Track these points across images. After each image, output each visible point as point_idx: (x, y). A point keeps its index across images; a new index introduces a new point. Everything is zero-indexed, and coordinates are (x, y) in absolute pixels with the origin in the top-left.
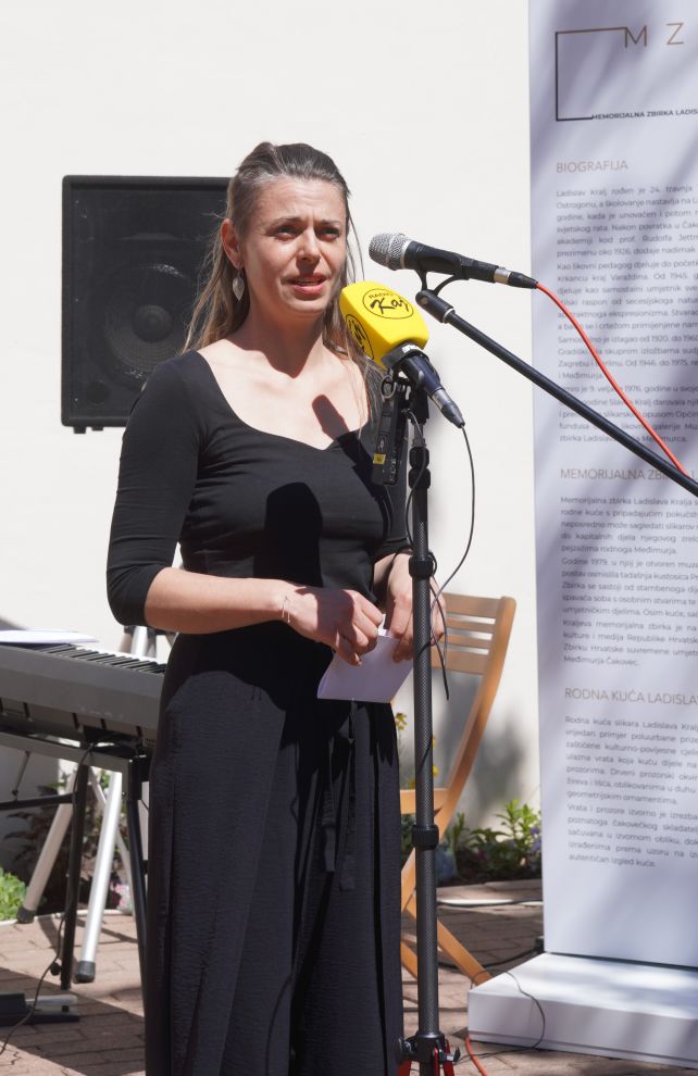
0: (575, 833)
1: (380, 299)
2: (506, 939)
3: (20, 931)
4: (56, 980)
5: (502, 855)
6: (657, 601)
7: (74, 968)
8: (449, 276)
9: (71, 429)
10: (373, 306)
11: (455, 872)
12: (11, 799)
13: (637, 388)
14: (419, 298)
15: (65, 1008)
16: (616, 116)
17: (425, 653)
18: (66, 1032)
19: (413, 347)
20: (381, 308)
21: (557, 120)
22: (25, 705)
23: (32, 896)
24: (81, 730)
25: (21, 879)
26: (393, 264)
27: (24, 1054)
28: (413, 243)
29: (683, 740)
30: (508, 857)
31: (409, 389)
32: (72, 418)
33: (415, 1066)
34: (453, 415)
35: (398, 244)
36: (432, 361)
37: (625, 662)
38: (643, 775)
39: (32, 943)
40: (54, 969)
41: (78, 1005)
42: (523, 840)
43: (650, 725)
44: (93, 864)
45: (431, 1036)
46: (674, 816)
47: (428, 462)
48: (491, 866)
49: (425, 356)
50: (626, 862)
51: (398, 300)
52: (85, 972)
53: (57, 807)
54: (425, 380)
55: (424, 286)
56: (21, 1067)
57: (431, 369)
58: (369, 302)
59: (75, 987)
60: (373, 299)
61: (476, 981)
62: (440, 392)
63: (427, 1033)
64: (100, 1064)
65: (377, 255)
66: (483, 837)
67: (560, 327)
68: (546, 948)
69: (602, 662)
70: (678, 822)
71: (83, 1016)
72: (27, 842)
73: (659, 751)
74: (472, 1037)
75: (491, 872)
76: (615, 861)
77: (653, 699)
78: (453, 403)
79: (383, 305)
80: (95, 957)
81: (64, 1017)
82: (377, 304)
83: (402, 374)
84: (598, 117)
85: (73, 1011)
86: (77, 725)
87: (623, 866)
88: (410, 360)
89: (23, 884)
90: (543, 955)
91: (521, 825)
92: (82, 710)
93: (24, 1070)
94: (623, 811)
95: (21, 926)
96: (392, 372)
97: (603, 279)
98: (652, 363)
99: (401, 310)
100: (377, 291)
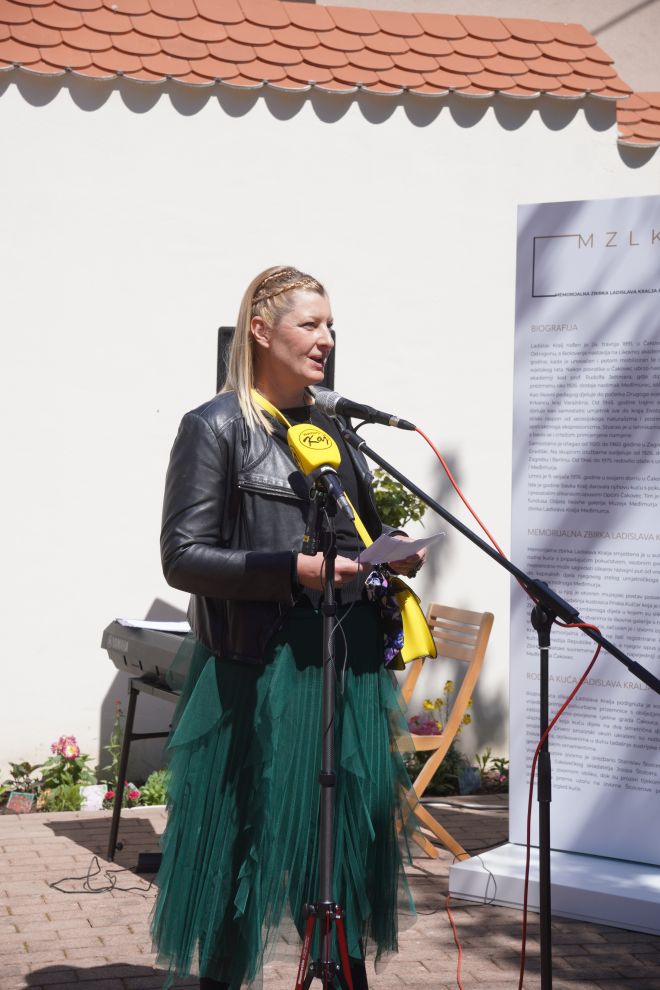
1: (310, 436)
8: (364, 421)
10: (305, 441)
11: (479, 786)
13: (579, 477)
17: (329, 663)
19: (328, 468)
20: (310, 442)
21: (534, 297)
28: (342, 398)
29: (601, 709)
35: (332, 399)
37: (565, 657)
38: (575, 731)
43: (580, 699)
45: (327, 903)
46: (594, 758)
50: (562, 787)
51: (322, 438)
54: (334, 488)
55: (347, 427)
58: (304, 437)
60: (306, 436)
61: (458, 858)
62: (342, 498)
68: (510, 840)
69: (551, 656)
70: (596, 763)
73: (585, 716)
74: (452, 895)
76: (556, 786)
79: (312, 440)
82: (308, 439)
88: (325, 476)
90: (506, 846)
94: (561, 754)
97: (559, 404)
99: (323, 444)
100: (309, 431)
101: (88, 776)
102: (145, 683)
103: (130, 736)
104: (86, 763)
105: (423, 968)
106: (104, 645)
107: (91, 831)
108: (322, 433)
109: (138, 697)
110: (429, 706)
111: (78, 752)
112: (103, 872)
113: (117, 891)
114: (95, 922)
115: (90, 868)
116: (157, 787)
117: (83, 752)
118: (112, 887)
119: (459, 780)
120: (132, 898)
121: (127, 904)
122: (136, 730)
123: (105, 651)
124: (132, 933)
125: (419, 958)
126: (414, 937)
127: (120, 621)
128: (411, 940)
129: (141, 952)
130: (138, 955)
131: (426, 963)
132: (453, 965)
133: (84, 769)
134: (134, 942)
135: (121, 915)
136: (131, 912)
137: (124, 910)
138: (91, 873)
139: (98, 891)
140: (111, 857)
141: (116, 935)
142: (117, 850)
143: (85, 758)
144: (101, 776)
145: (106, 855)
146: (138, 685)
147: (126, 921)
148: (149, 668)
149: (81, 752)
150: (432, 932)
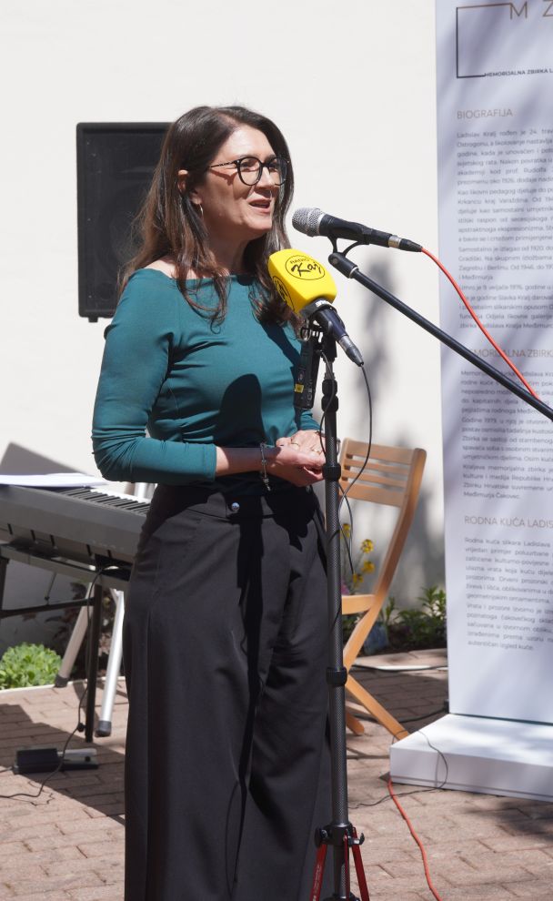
0: (472, 625)
1: (298, 264)
2: (422, 698)
3: (56, 693)
4: (82, 735)
5: (422, 630)
6: (535, 450)
7: (95, 725)
8: (354, 242)
9: (86, 319)
10: (293, 270)
11: (387, 642)
12: (44, 603)
13: (519, 287)
14: (331, 259)
15: (88, 759)
16: (504, 74)
17: (335, 538)
18: (89, 776)
19: (324, 302)
20: (300, 271)
21: (458, 77)
22: (52, 537)
23: (66, 665)
24: (93, 557)
25: (58, 654)
26: (311, 232)
27: (57, 795)
28: (326, 216)
30: (427, 631)
31: (321, 334)
32: (87, 311)
33: (331, 848)
34: (355, 357)
35: (314, 217)
36: (340, 314)
37: (510, 496)
38: (524, 581)
39: (65, 703)
40: (80, 728)
41: (97, 755)
42: (439, 617)
43: (529, 544)
44: (110, 642)
45: (343, 825)
46: (548, 611)
47: (336, 391)
48: (414, 638)
49: (334, 309)
50: (511, 646)
51: (313, 265)
52: (104, 729)
53: (80, 609)
54: (333, 327)
55: (335, 250)
56: (54, 805)
57: (338, 320)
58: (292, 266)
59: (97, 740)
60: (294, 264)
61: (397, 737)
62: (345, 338)
63: (339, 824)
64: (112, 804)
65: (298, 226)
66: (408, 616)
67: (460, 240)
68: (451, 710)
69: (493, 496)
70: (550, 617)
71: (100, 765)
72: (62, 624)
73: (535, 563)
74: (394, 780)
75: (414, 642)
76: (503, 646)
77: (531, 524)
78: (355, 347)
79: (301, 269)
80: (111, 716)
81: (86, 766)
82: (296, 268)
83: (315, 323)
84: (490, 75)
85: (94, 761)
86: (90, 553)
87: (509, 649)
88: (322, 313)
89: (59, 657)
90: (447, 717)
91: (438, 605)
92: (93, 543)
93: (55, 808)
94: (508, 609)
95: (57, 690)
96: (308, 322)
97: (493, 202)
98: (531, 267)
99: (313, 273)
100: (297, 258)
103: (1, 614)
105: (385, 874)
108: (312, 259)
116: (16, 667)
120: (19, 807)
121: (15, 814)
124: (30, 850)
125: (378, 861)
129: (47, 874)
130: (44, 879)
131: (386, 866)
134: (36, 862)
135: (11, 829)
136: (21, 824)
137: (14, 822)
141: (11, 855)
146: (8, 552)
147: (20, 835)
150: (383, 828)
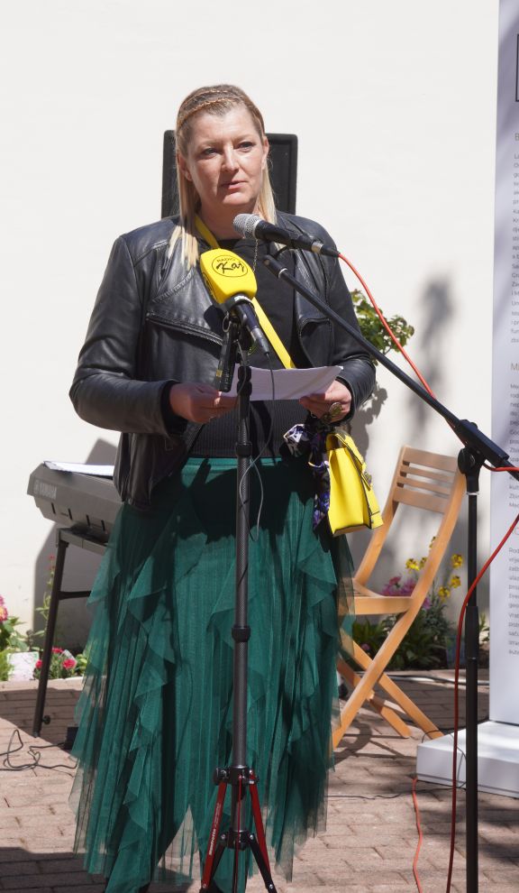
0: (513, 634)
1: (224, 262)
8: (284, 245)
10: (218, 267)
17: (243, 508)
19: (242, 297)
20: (223, 269)
21: (517, 100)
35: (250, 222)
45: (240, 767)
47: (250, 377)
49: (251, 304)
51: (237, 264)
54: (247, 320)
57: (254, 314)
58: (216, 264)
60: (219, 263)
61: (429, 734)
62: (256, 330)
63: (237, 765)
67: (514, 257)
68: (491, 718)
74: (420, 778)
79: (226, 267)
82: (221, 266)
88: (239, 306)
90: (486, 724)
99: (238, 271)
100: (223, 257)
101: (17, 641)
102: (75, 534)
103: (59, 595)
104: (16, 628)
105: (376, 855)
106: (31, 492)
107: (17, 704)
108: (237, 259)
109: (68, 550)
110: (413, 566)
111: (6, 614)
112: (26, 748)
113: (41, 769)
114: (12, 801)
115: (10, 743)
117: (12, 614)
118: (36, 765)
119: (447, 651)
120: (56, 777)
121: (50, 783)
122: (64, 588)
123: (32, 499)
124: (54, 813)
125: (373, 844)
126: (370, 822)
127: (48, 464)
128: (368, 825)
130: (58, 838)
131: (381, 850)
132: (410, 852)
133: (13, 634)
134: (55, 823)
135: (42, 794)
136: (53, 791)
137: (47, 789)
138: (11, 750)
139: (19, 769)
140: (37, 731)
141: (35, 815)
142: (43, 724)
143: (14, 622)
144: (32, 642)
145: (31, 730)
146: (67, 537)
147: (48, 800)
148: (79, 517)
149: (9, 614)
150: (392, 818)
